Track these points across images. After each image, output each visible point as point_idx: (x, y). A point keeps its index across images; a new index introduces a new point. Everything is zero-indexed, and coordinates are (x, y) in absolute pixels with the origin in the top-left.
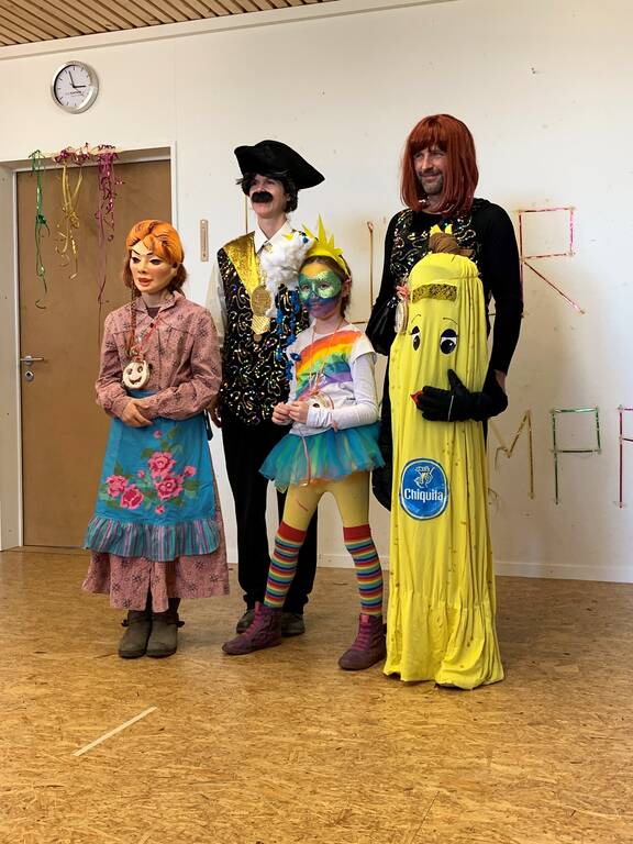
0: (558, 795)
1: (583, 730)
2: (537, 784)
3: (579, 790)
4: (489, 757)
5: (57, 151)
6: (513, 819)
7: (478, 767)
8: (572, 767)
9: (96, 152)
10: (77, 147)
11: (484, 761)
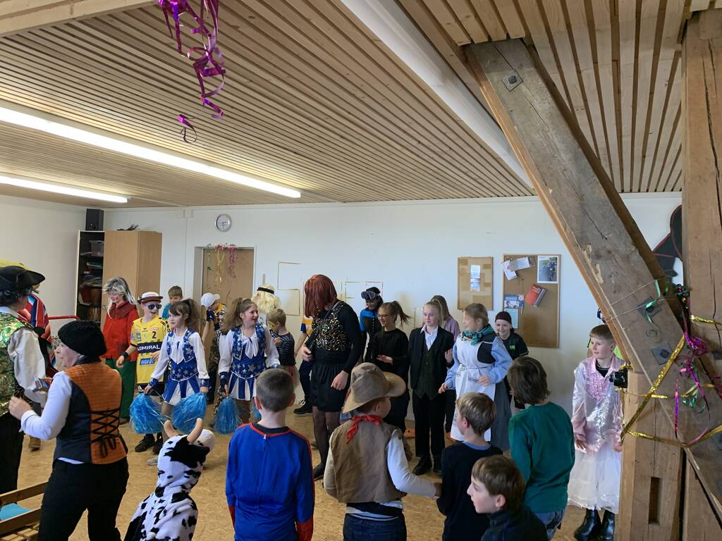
5: (216, 245)
9: (229, 247)
10: (223, 244)
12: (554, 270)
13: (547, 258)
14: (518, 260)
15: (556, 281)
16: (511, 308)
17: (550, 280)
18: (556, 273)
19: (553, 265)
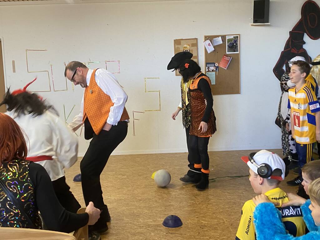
0: (125, 201)
1: (128, 189)
2: (121, 200)
3: (129, 200)
4: (111, 196)
6: (117, 206)
7: (109, 198)
8: (127, 196)
11: (110, 197)
12: (236, 44)
13: (232, 37)
14: (214, 39)
15: (238, 51)
16: (210, 71)
17: (235, 52)
18: (238, 46)
19: (236, 41)
